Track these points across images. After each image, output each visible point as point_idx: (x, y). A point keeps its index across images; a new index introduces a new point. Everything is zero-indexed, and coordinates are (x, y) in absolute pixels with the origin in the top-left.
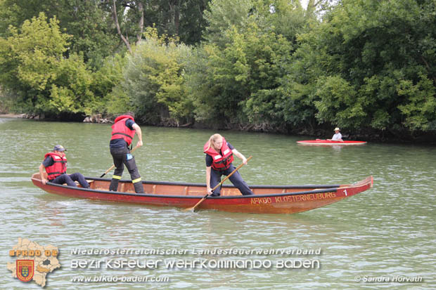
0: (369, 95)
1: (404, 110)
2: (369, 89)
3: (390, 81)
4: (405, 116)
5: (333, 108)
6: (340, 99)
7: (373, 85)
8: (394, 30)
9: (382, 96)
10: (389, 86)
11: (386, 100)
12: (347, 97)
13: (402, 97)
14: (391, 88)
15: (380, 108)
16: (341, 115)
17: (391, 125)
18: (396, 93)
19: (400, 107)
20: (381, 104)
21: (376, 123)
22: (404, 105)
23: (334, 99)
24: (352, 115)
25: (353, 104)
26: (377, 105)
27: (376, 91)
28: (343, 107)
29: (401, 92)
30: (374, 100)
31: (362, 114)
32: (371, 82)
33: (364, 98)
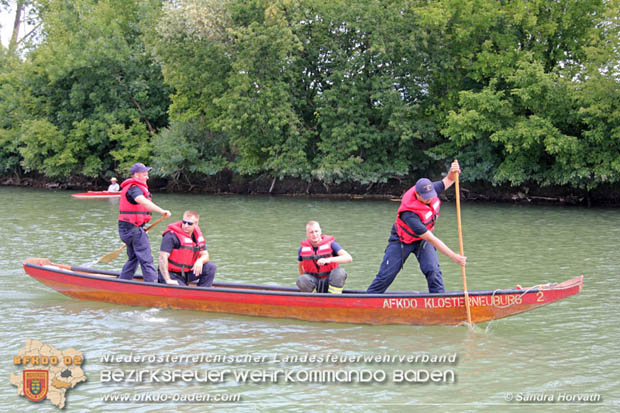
0: (79, 141)
1: (117, 155)
2: (79, 134)
3: (102, 125)
4: (118, 162)
5: (41, 155)
6: (48, 145)
7: (83, 130)
8: (103, 71)
9: (93, 141)
10: (100, 131)
11: (98, 145)
12: (54, 143)
13: (115, 142)
14: (102, 133)
15: (92, 154)
16: (49, 162)
17: (104, 173)
18: (108, 138)
19: (112, 153)
20: (92, 149)
21: (87, 171)
22: (117, 150)
23: (41, 146)
24: (61, 162)
25: (62, 150)
26: (88, 151)
27: (87, 136)
28: (51, 153)
29: (113, 137)
30: (84, 145)
31: (73, 161)
32: (81, 127)
33: (74, 143)
